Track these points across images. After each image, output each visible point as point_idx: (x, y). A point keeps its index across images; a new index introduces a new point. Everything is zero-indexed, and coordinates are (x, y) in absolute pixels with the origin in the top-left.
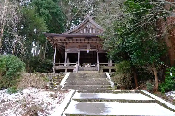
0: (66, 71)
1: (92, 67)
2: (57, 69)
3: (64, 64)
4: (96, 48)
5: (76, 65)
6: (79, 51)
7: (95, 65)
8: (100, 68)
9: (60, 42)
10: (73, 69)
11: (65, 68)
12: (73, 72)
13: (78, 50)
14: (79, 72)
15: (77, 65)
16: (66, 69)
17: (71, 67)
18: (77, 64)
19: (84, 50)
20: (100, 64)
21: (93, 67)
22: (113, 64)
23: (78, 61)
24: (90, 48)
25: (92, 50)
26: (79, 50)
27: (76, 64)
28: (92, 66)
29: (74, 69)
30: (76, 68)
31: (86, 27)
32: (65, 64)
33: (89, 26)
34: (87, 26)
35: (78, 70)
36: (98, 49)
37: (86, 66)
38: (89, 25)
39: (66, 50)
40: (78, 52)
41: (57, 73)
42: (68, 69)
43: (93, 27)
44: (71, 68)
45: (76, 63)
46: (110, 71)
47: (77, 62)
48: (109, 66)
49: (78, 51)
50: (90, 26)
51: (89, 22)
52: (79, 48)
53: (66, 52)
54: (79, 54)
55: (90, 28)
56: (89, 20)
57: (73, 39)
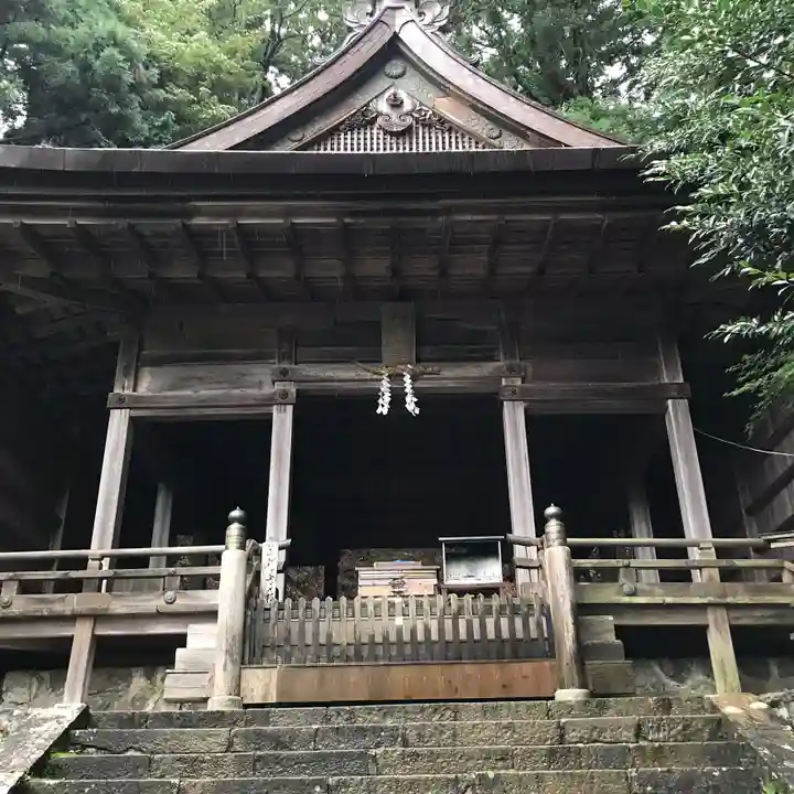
0: (80, 656)
1: (450, 591)
3: (82, 563)
4: (491, 359)
6: (279, 386)
7: (493, 573)
10: (181, 640)
11: (72, 618)
12: (176, 685)
13: (267, 379)
18: (232, 559)
19: (343, 376)
20: (577, 552)
22: (722, 552)
24: (418, 361)
25: (454, 377)
26: (287, 386)
28: (458, 575)
31: (363, 120)
32: (92, 565)
33: (396, 104)
34: (383, 106)
35: (251, 647)
36: (511, 371)
37: (373, 582)
38: (402, 95)
39: (122, 388)
40: (269, 401)
42: (104, 632)
43: (445, 107)
44: (159, 616)
46: (721, 646)
47: (234, 531)
48: (696, 574)
49: (267, 390)
50: (407, 106)
51: (395, 67)
52: (282, 358)
53: (121, 403)
54: (282, 425)
55: (409, 120)
56: (396, 37)
57: (198, 221)
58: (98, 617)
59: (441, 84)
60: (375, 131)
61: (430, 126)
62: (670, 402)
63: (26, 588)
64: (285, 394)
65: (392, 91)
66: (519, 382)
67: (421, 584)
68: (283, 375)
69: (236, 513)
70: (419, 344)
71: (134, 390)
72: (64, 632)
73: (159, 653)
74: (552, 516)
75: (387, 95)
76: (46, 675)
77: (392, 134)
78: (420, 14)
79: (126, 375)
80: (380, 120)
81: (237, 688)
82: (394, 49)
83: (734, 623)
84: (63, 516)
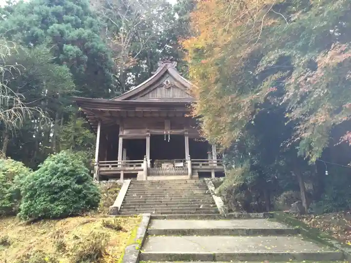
0: (122, 176)
1: (176, 167)
2: (102, 173)
3: (117, 163)
4: (183, 129)
5: (142, 164)
6: (147, 134)
7: (181, 164)
8: (193, 169)
10: (137, 173)
11: (121, 170)
12: (139, 179)
13: (145, 132)
14: (150, 178)
15: (146, 163)
16: (122, 173)
17: (132, 168)
19: (158, 132)
20: (192, 161)
21: (178, 167)
22: (218, 161)
24: (171, 129)
25: (175, 132)
26: (149, 133)
27: (142, 162)
28: (177, 165)
29: (140, 173)
30: (142, 170)
31: (161, 86)
32: (119, 163)
33: (167, 82)
34: (165, 83)
35: (148, 174)
36: (186, 131)
37: (164, 166)
38: (168, 80)
39: (121, 134)
40: (146, 136)
41: (105, 181)
42: (125, 172)
43: (176, 83)
44: (133, 170)
45: (143, 159)
47: (145, 158)
48: (210, 165)
49: (145, 134)
50: (169, 83)
51: (167, 75)
52: (148, 128)
53: (121, 136)
54: (148, 140)
55: (170, 86)
56: (167, 70)
57: (136, 110)
58: (124, 170)
59: (175, 80)
63: (112, 166)
65: (166, 80)
66: (187, 133)
67: (171, 166)
68: (148, 132)
69: (145, 156)
70: (171, 125)
71: (123, 134)
72: (119, 172)
73: (134, 176)
79: (121, 131)
81: (147, 179)
82: (167, 72)
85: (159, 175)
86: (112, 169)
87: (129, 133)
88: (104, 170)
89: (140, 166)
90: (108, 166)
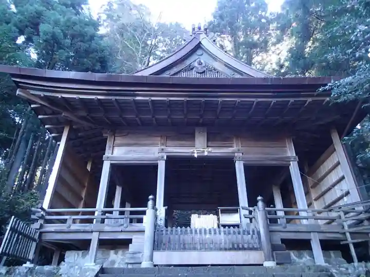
0: (94, 245)
1: (224, 226)
3: (93, 213)
4: (231, 147)
6: (160, 155)
9: (82, 118)
10: (130, 241)
13: (156, 152)
16: (95, 238)
18: (149, 211)
19: (182, 151)
21: (229, 226)
23: (155, 195)
24: (208, 147)
25: (216, 152)
26: (164, 154)
27: (144, 213)
28: (224, 220)
29: (136, 240)
30: (142, 232)
31: (189, 69)
32: (96, 213)
33: (200, 64)
34: (196, 64)
35: (157, 245)
36: (238, 151)
38: (202, 61)
39: (108, 153)
40: (157, 159)
42: (103, 237)
43: (216, 65)
44: (122, 232)
45: (146, 206)
46: (316, 247)
47: (150, 203)
49: (157, 155)
50: (204, 65)
51: (199, 52)
53: (108, 158)
54: (162, 167)
55: (205, 69)
56: (200, 43)
57: (138, 98)
58: (100, 232)
59: (215, 58)
60: (193, 72)
61: (211, 71)
62: (291, 162)
64: (163, 157)
65: (199, 60)
66: (241, 155)
68: (162, 151)
69: (151, 197)
70: (208, 141)
71: (112, 154)
72: (88, 237)
73: (123, 246)
74: (260, 200)
75: (197, 61)
76: (80, 253)
77: (199, 73)
78: (208, 36)
79: (109, 149)
80: (194, 69)
81: (151, 259)
82: (199, 46)
83: (320, 238)
84: (83, 197)
85: (184, 247)
86: (75, 227)
87: (126, 153)
88: (52, 229)
89: (140, 221)
90: (64, 221)
